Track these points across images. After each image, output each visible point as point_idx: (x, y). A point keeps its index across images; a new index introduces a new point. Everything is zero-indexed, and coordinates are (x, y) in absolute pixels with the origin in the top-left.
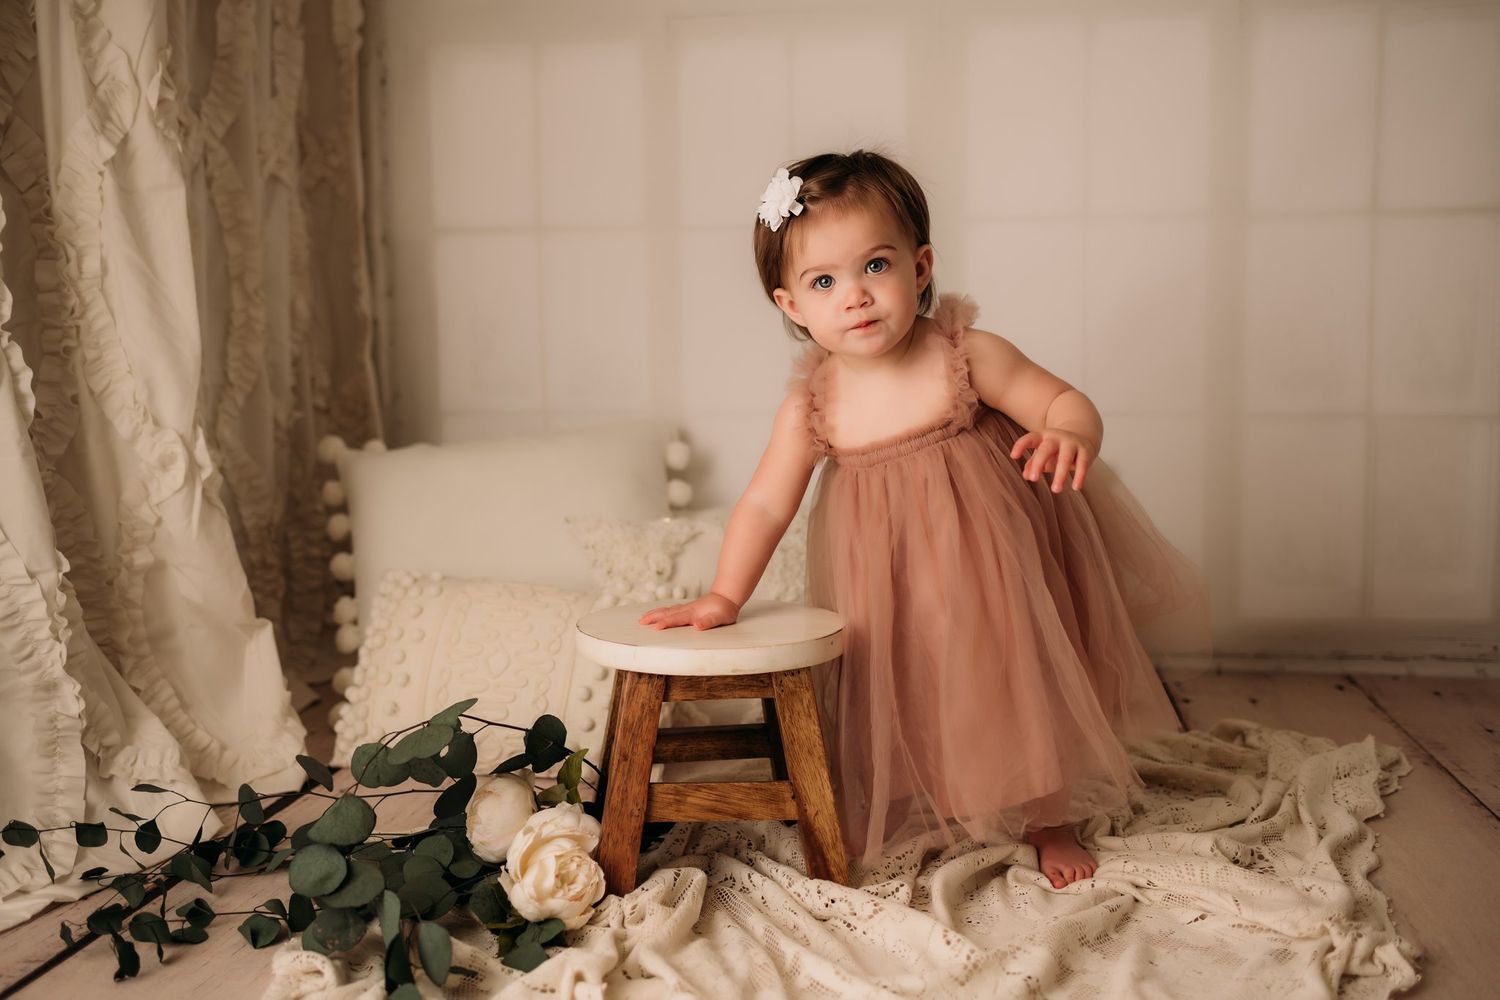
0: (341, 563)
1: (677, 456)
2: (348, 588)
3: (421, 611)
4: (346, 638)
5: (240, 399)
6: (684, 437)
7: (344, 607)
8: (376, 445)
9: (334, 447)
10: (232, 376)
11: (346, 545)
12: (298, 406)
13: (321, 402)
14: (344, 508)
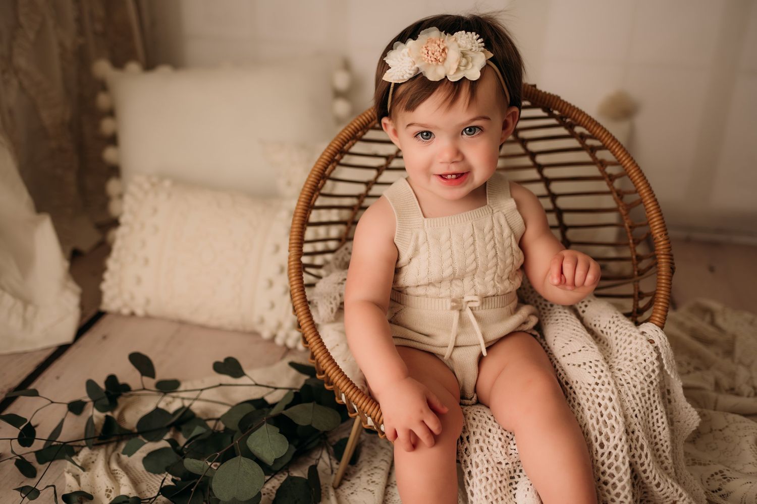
0: (110, 154)
1: (341, 81)
2: (115, 171)
3: (155, 211)
4: (115, 208)
5: (32, 36)
6: (347, 66)
7: (113, 186)
8: (133, 67)
9: (103, 68)
10: (23, 19)
11: (113, 140)
12: (81, 32)
13: (99, 27)
14: (111, 113)
